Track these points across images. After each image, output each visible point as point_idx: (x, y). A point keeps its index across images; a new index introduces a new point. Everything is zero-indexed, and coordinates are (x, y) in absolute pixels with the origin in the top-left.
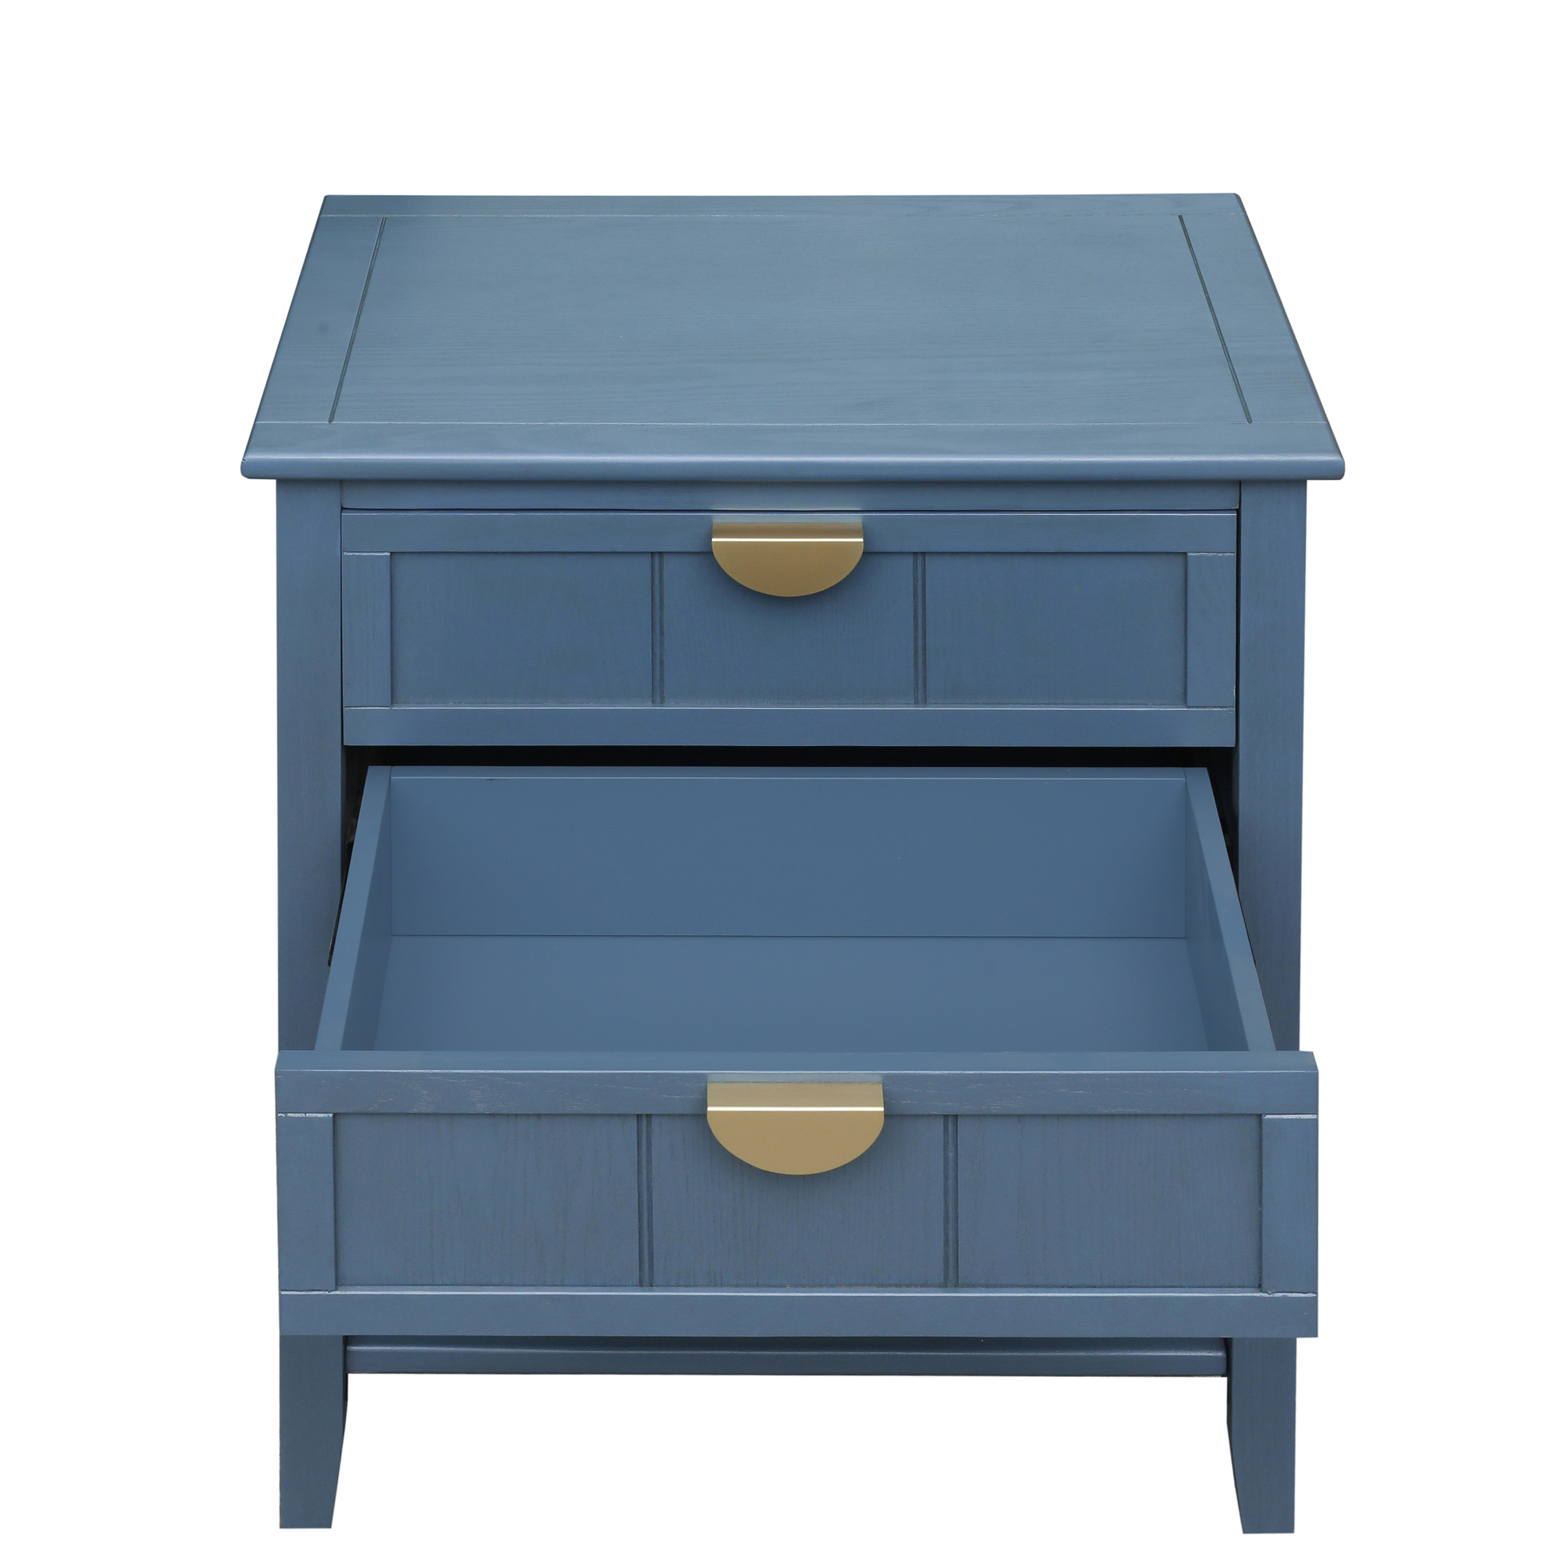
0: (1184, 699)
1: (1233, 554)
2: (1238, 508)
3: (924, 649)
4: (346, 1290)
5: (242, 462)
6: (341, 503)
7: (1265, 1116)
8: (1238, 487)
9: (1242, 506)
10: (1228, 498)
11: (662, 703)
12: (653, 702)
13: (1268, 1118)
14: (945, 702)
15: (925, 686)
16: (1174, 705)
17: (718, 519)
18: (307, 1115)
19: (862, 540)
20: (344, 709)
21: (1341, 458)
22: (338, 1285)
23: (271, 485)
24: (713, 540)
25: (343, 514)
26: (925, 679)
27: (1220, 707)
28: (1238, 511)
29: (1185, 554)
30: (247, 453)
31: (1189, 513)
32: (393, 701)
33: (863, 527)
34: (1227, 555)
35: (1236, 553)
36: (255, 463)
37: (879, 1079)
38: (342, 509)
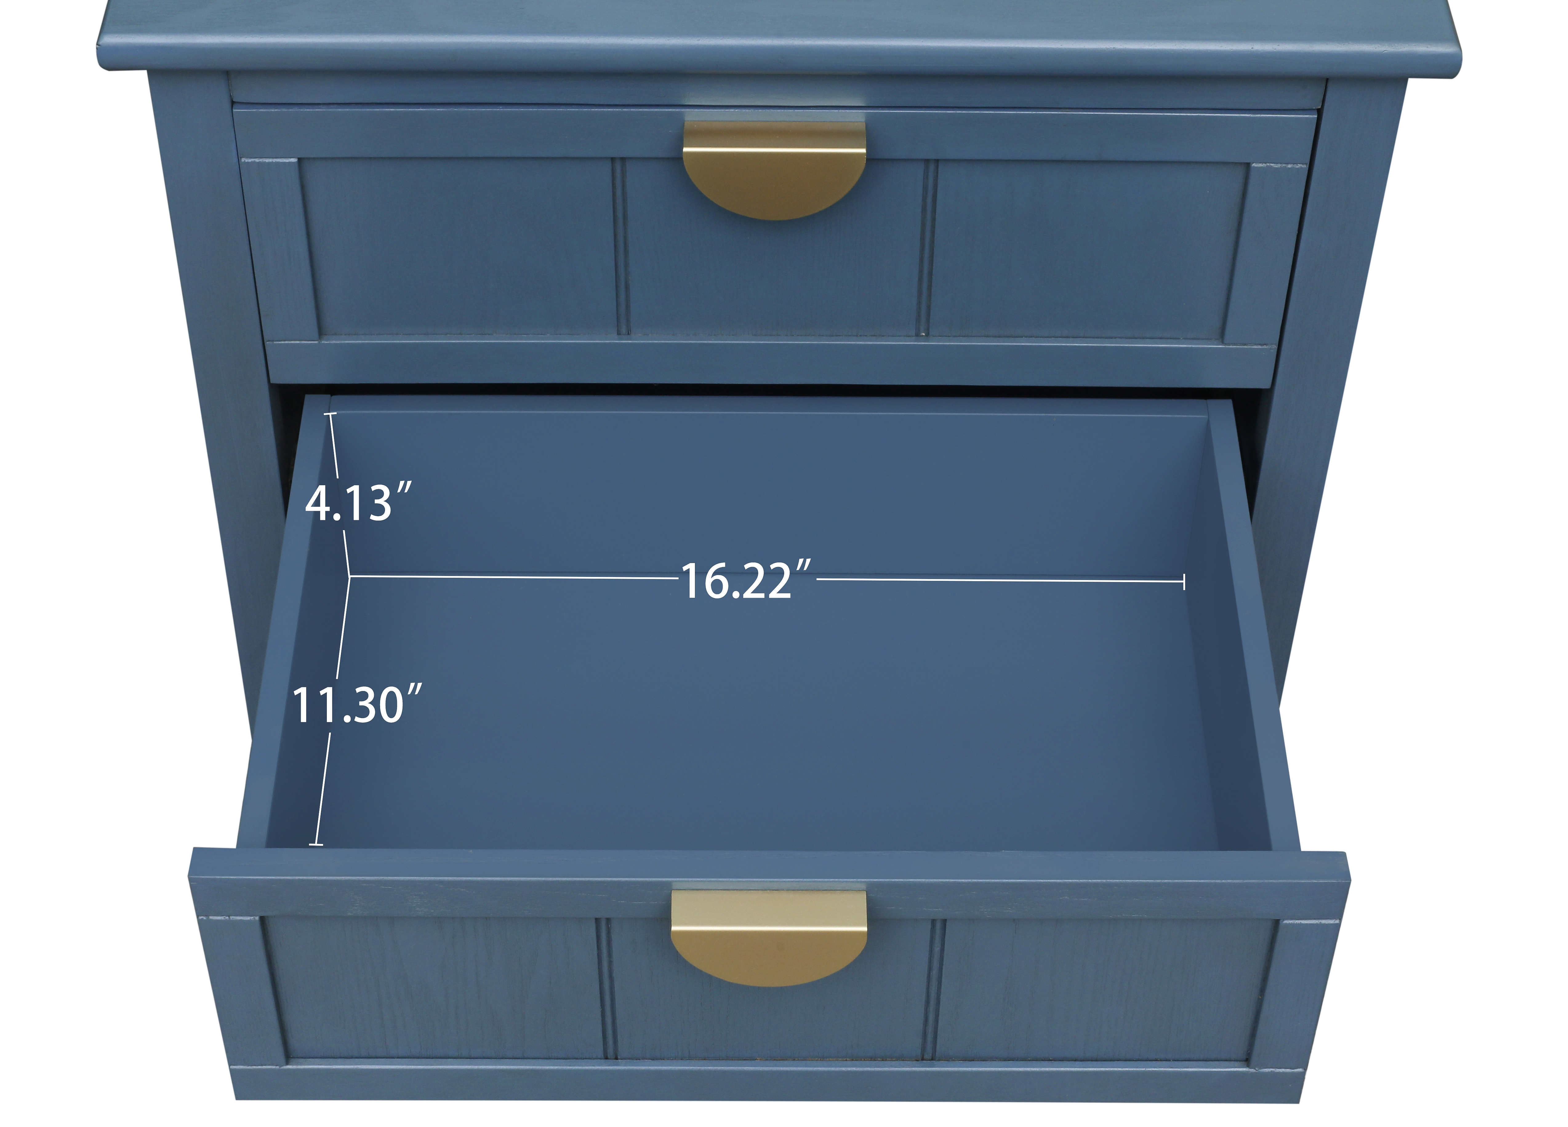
0: (1221, 336)
1: (1305, 166)
2: (1320, 107)
3: (930, 274)
4: (297, 1064)
5: (97, 49)
6: (231, 96)
7: (1284, 921)
8: (1324, 85)
9: (1325, 107)
10: (1310, 97)
11: (628, 334)
12: (619, 334)
13: (1286, 923)
14: (950, 335)
15: (928, 315)
16: (1208, 339)
17: (691, 117)
18: (232, 918)
19: (864, 151)
20: (267, 343)
21: (1459, 49)
22: (289, 1057)
23: (141, 77)
24: (685, 150)
25: (234, 110)
26: (929, 307)
27: (1260, 345)
28: (1320, 112)
29: (1248, 165)
30: (102, 35)
31: (1261, 114)
32: (321, 333)
33: (866, 129)
34: (1297, 167)
35: (1308, 165)
36: (116, 49)
37: (864, 887)
38: (233, 103)
